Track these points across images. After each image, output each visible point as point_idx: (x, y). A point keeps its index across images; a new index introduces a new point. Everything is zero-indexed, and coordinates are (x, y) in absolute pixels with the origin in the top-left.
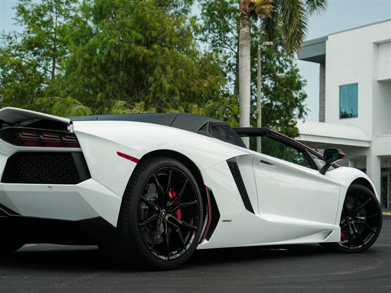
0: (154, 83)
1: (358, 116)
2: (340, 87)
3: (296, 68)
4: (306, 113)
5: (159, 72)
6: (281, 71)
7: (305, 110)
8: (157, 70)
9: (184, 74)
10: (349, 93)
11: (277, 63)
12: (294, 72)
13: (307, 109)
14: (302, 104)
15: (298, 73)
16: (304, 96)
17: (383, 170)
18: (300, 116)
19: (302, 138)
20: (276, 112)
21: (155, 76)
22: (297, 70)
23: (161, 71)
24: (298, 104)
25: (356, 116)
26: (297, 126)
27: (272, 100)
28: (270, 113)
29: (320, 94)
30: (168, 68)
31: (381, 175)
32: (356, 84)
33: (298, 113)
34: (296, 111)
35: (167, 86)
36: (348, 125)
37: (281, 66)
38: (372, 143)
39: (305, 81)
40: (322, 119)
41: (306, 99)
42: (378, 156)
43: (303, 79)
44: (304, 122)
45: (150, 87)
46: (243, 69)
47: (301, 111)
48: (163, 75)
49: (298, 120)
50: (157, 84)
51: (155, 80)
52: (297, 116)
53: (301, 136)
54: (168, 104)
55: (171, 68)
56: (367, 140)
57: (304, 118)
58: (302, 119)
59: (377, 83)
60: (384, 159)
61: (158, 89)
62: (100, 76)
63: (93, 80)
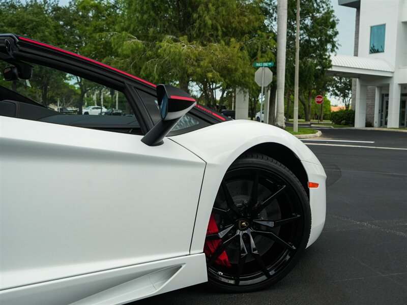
0: (198, 19)
1: (385, 51)
2: (371, 27)
3: (331, 9)
4: (337, 48)
5: (202, 9)
6: (318, 11)
7: (337, 45)
8: (201, 8)
9: (224, 11)
10: (378, 32)
11: (315, 5)
12: (329, 13)
13: (338, 44)
14: (335, 40)
15: (333, 13)
16: (336, 33)
17: (403, 95)
18: (332, 51)
19: (334, 69)
20: (312, 47)
21: (199, 14)
22: (332, 11)
23: (204, 9)
24: (331, 40)
25: (383, 51)
26: (331, 58)
27: (309, 36)
28: (307, 48)
29: (356, 34)
30: (210, 5)
31: (401, 99)
32: (384, 25)
33: (331, 47)
34: (329, 46)
35: (210, 22)
36: (376, 58)
37: (318, 7)
38: (395, 73)
39: (338, 20)
40: (356, 54)
41: (338, 36)
42: (399, 84)
43: (336, 19)
44: (335, 55)
45: (195, 23)
46: (281, 8)
47: (334, 46)
48: (206, 12)
49: (331, 54)
50: (201, 20)
51: (200, 17)
52: (330, 50)
53: (333, 67)
54: (211, 39)
55: (213, 6)
56: (391, 71)
57: (336, 52)
58: (334, 53)
59: (401, 24)
60: (404, 87)
61: (202, 25)
62: (152, 13)
63: (145, 16)
